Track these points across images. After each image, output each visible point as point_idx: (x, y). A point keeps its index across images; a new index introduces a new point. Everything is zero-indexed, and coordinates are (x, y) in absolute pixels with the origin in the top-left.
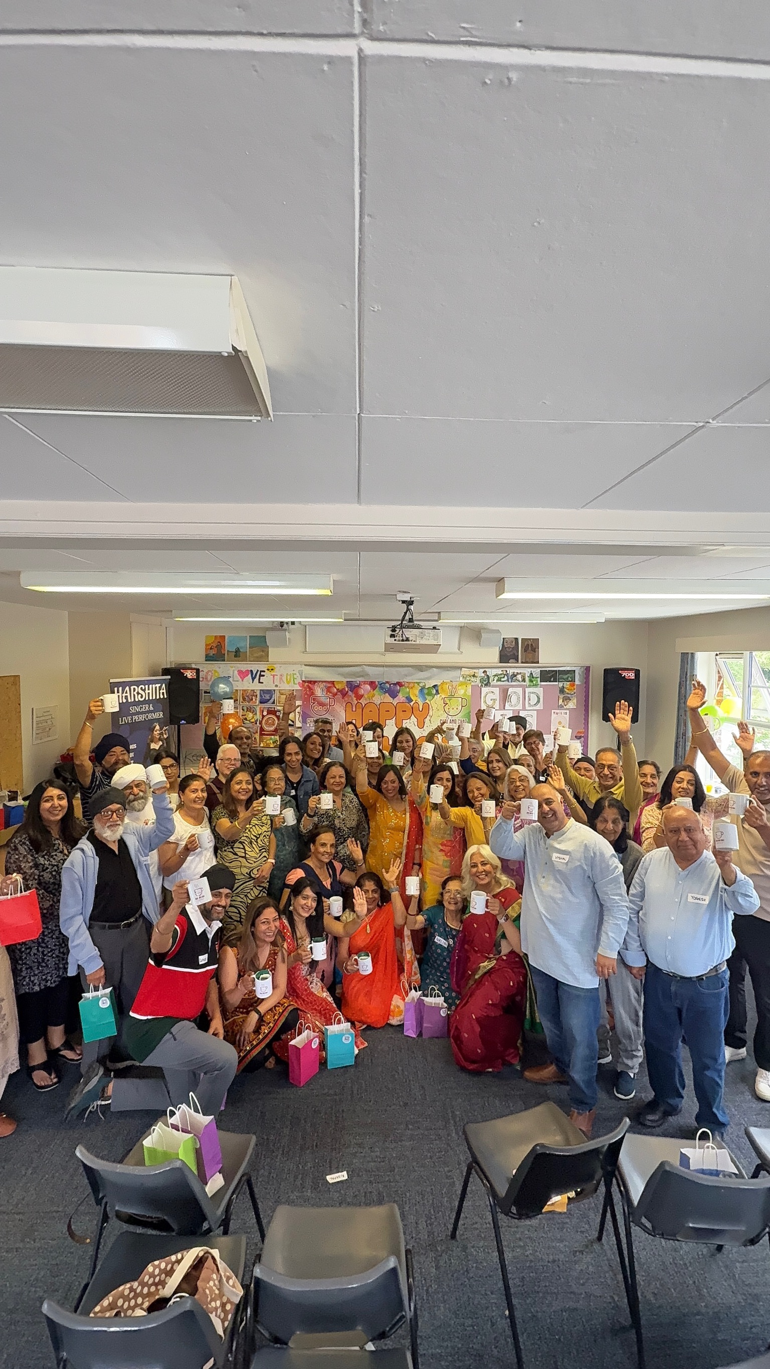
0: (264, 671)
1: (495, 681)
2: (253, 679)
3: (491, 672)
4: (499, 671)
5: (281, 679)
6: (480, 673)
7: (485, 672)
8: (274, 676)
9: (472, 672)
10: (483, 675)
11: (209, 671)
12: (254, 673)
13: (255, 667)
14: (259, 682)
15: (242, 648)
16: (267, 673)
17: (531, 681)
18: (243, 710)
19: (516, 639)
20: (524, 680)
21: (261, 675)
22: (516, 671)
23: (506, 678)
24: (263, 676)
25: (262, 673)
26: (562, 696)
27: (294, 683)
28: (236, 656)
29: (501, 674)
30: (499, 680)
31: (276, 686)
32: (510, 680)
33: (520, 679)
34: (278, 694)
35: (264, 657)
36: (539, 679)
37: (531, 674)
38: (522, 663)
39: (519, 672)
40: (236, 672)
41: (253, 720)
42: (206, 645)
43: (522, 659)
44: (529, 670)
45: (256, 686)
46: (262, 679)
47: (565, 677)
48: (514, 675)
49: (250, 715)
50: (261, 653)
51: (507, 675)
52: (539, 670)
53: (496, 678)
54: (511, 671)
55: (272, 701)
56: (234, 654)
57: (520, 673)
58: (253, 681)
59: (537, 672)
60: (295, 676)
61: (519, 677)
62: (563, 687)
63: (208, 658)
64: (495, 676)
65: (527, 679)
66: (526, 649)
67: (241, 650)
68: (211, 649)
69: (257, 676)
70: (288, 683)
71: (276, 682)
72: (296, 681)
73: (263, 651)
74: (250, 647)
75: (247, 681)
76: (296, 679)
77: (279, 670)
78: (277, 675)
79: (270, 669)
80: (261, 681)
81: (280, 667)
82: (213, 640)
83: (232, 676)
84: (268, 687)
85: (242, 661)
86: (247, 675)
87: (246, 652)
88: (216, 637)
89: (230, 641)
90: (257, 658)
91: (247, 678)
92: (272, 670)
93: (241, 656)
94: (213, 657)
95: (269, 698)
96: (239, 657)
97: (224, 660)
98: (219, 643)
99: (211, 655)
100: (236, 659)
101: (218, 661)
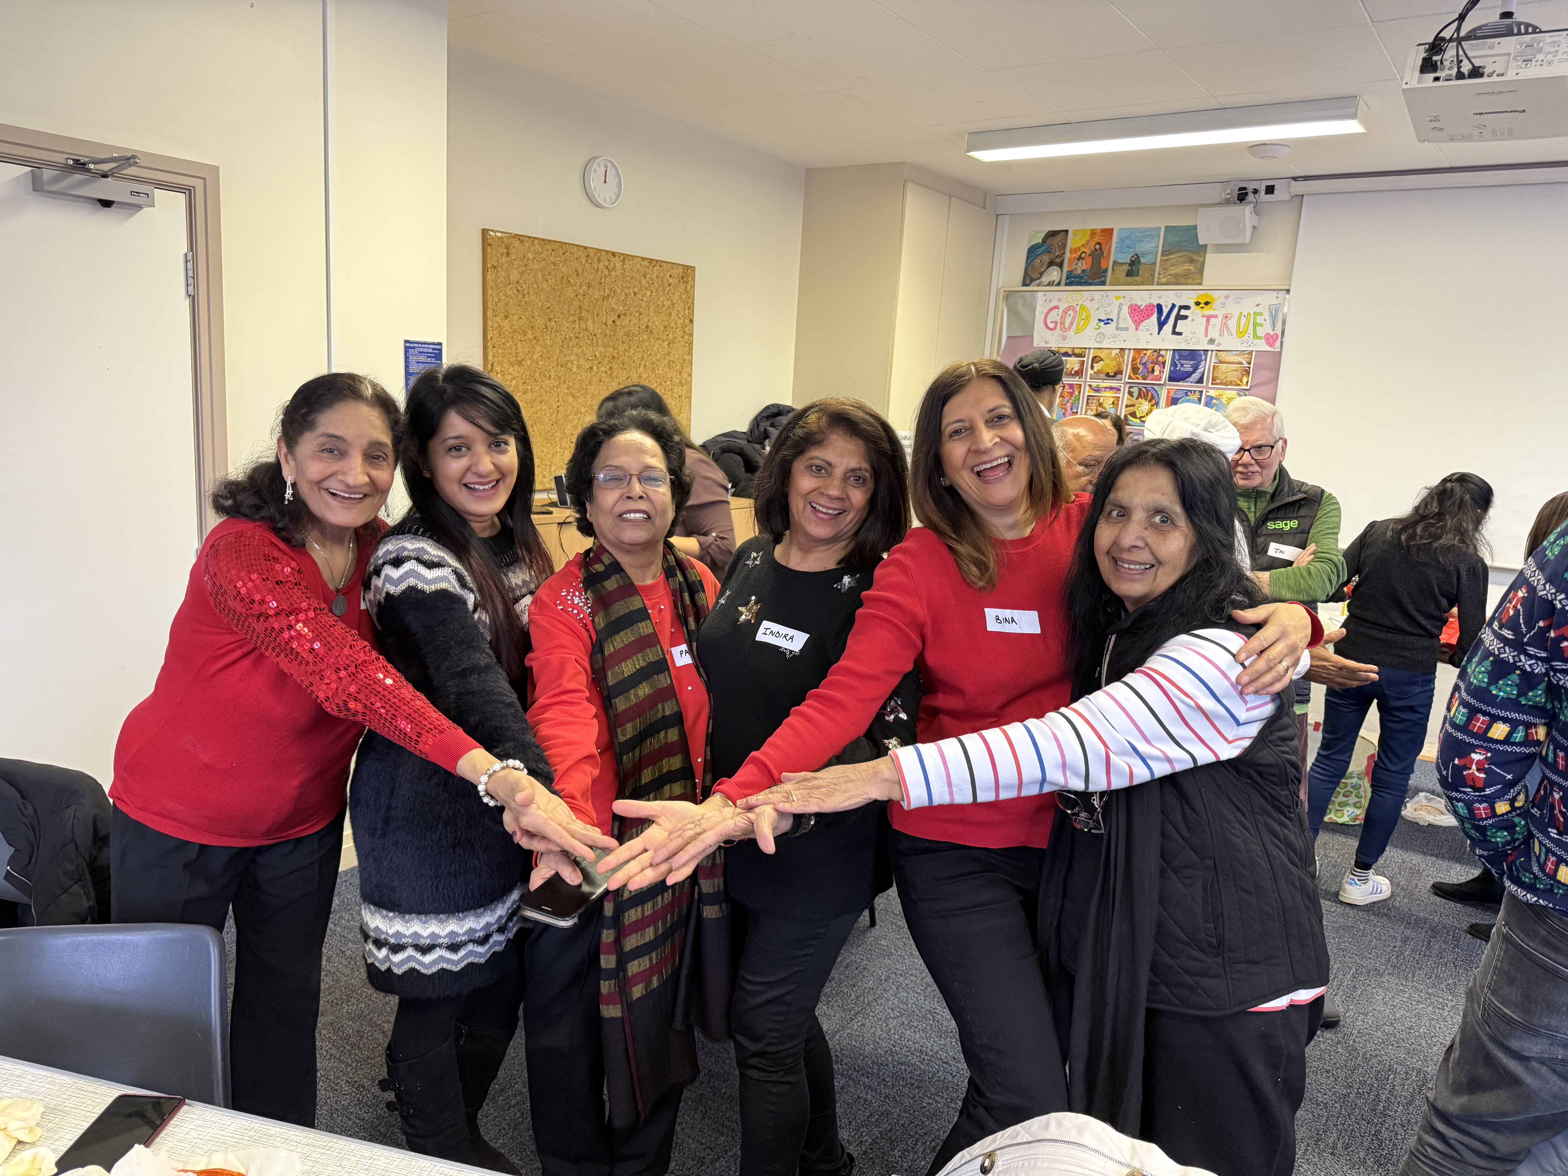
0: (1187, 308)
2: (1161, 325)
5: (1224, 325)
8: (1208, 318)
11: (1070, 308)
12: (1165, 311)
13: (1168, 297)
14: (1174, 333)
15: (1144, 255)
16: (1194, 313)
18: (1131, 394)
21: (1179, 317)
24: (1185, 317)
25: (1183, 312)
27: (1255, 336)
28: (1129, 274)
31: (1212, 341)
34: (1211, 360)
35: (1193, 276)
40: (1125, 310)
45: (1166, 342)
46: (1181, 326)
49: (1145, 406)
50: (1186, 267)
55: (1196, 376)
56: (1126, 268)
58: (1160, 329)
60: (1260, 320)
63: (1072, 280)
67: (1143, 260)
68: (1080, 258)
69: (1170, 317)
70: (1241, 334)
71: (1213, 333)
72: (1261, 332)
73: (1192, 261)
74: (1163, 252)
75: (1148, 330)
76: (1262, 325)
77: (1224, 303)
78: (1216, 317)
79: (1202, 301)
80: (1177, 330)
81: (1227, 297)
82: (1087, 237)
83: (1115, 319)
84: (1194, 344)
85: (1142, 284)
86: (1149, 316)
87: (1154, 264)
88: (1093, 233)
89: (1122, 240)
90: (1176, 276)
91: (1146, 321)
92: (1207, 303)
93: (1141, 272)
94: (1082, 278)
95: (1191, 369)
96: (1138, 275)
97: (1103, 283)
98: (1098, 247)
99: (1079, 271)
100: (1129, 279)
101: (1091, 284)
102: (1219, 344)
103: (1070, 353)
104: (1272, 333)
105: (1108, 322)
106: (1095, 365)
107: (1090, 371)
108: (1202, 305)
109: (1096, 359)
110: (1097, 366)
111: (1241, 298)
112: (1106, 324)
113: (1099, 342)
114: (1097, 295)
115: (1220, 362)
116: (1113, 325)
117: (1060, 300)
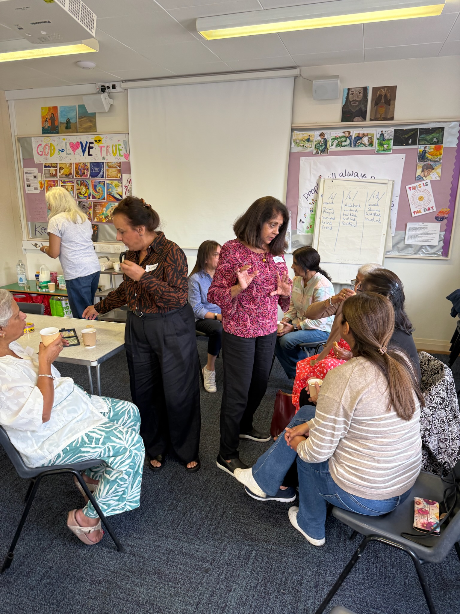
0: (92, 143)
1: (334, 146)
2: (84, 151)
3: (330, 135)
4: (339, 133)
5: (107, 150)
6: (316, 136)
7: (322, 135)
8: (101, 147)
9: (306, 135)
10: (319, 138)
11: (46, 145)
12: (84, 145)
13: (85, 138)
16: (95, 145)
17: (381, 145)
18: (78, 184)
19: (365, 89)
20: (371, 144)
21: (90, 148)
22: (361, 131)
23: (348, 141)
24: (92, 148)
25: (91, 145)
26: (421, 164)
27: (120, 155)
28: (67, 128)
29: (342, 137)
30: (339, 145)
31: (104, 158)
32: (353, 144)
33: (367, 143)
34: (105, 167)
35: (92, 128)
36: (392, 142)
37: (382, 135)
38: (371, 120)
39: (366, 133)
40: (68, 145)
41: (86, 195)
42: (43, 117)
43: (371, 116)
44: (380, 130)
46: (91, 151)
47: (429, 137)
48: (359, 138)
49: (84, 189)
50: (89, 124)
51: (350, 137)
52: (392, 129)
53: (336, 142)
54: (354, 133)
55: (101, 174)
56: (65, 125)
57: (367, 135)
58: (84, 153)
59: (389, 133)
60: (120, 147)
61: (366, 140)
62: (425, 152)
63: (45, 131)
64: (334, 139)
65: (376, 142)
66: (377, 102)
67: (71, 121)
68: (46, 121)
69: (87, 148)
70: (114, 154)
71: (104, 154)
72: (122, 153)
73: (91, 121)
74: (79, 117)
75: (79, 154)
76: (121, 150)
77: (106, 141)
78: (104, 147)
79: (97, 140)
80: (90, 154)
81: (106, 138)
82: (47, 111)
83: (65, 149)
84: (97, 160)
85: (72, 132)
86: (78, 148)
87: (76, 123)
88: (50, 109)
89: (61, 112)
90: (86, 128)
91: (77, 150)
92: (99, 141)
93: (71, 127)
94: (48, 130)
95: (98, 171)
96: (70, 128)
97: (58, 133)
98: (52, 115)
99: (47, 127)
100: (68, 130)
101: (52, 133)
102: (107, 160)
103: (50, 166)
104: (126, 154)
105: (62, 151)
106: (61, 171)
107: (59, 174)
108: (98, 142)
109: (61, 168)
110: (62, 172)
111: (112, 138)
112: (62, 152)
113: (61, 160)
114: (56, 138)
115: (109, 168)
116: (65, 152)
117: (41, 141)
